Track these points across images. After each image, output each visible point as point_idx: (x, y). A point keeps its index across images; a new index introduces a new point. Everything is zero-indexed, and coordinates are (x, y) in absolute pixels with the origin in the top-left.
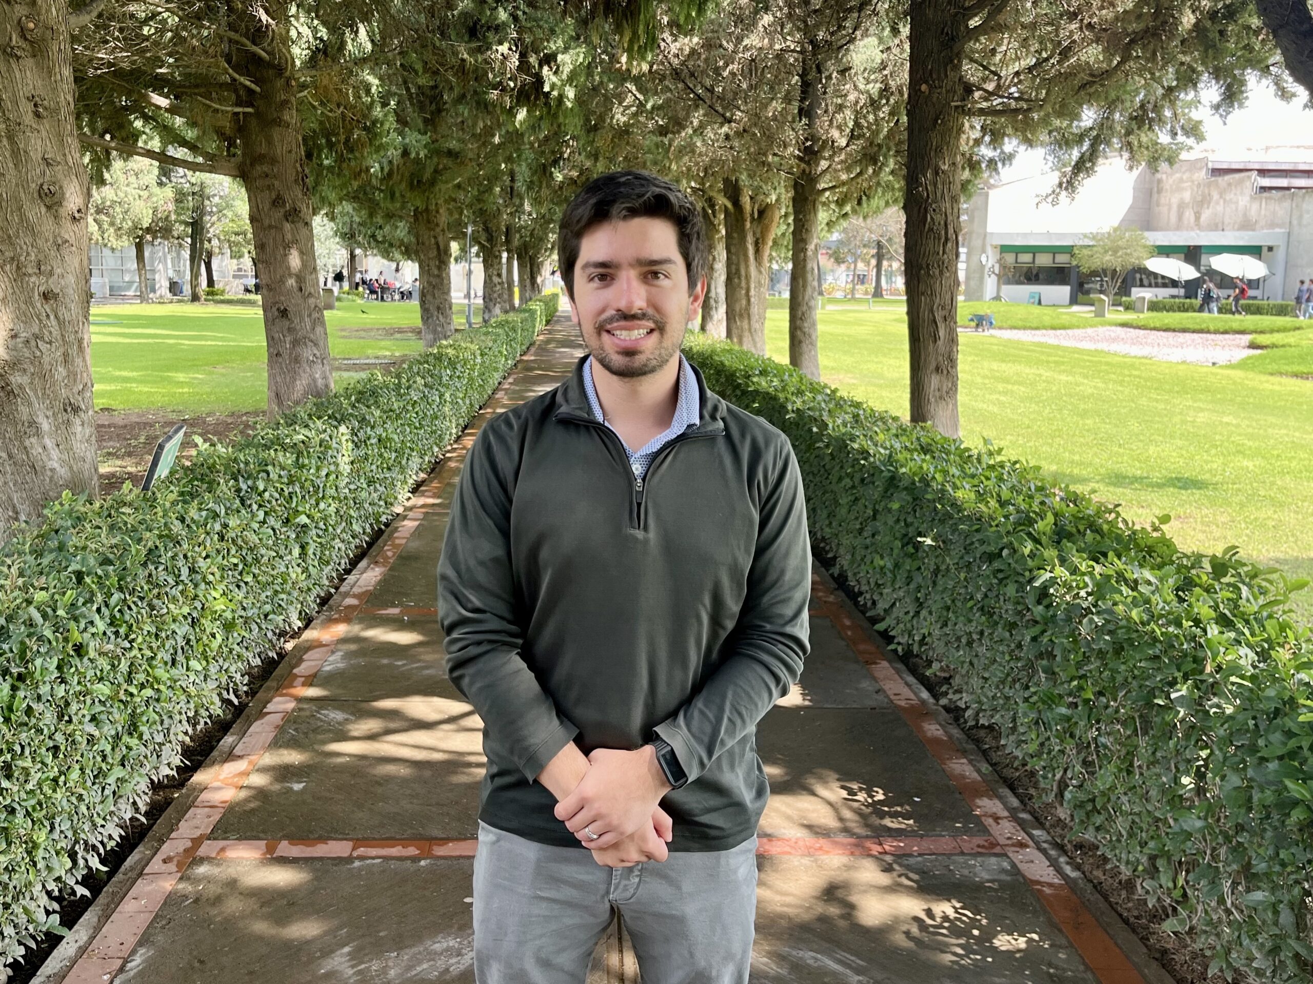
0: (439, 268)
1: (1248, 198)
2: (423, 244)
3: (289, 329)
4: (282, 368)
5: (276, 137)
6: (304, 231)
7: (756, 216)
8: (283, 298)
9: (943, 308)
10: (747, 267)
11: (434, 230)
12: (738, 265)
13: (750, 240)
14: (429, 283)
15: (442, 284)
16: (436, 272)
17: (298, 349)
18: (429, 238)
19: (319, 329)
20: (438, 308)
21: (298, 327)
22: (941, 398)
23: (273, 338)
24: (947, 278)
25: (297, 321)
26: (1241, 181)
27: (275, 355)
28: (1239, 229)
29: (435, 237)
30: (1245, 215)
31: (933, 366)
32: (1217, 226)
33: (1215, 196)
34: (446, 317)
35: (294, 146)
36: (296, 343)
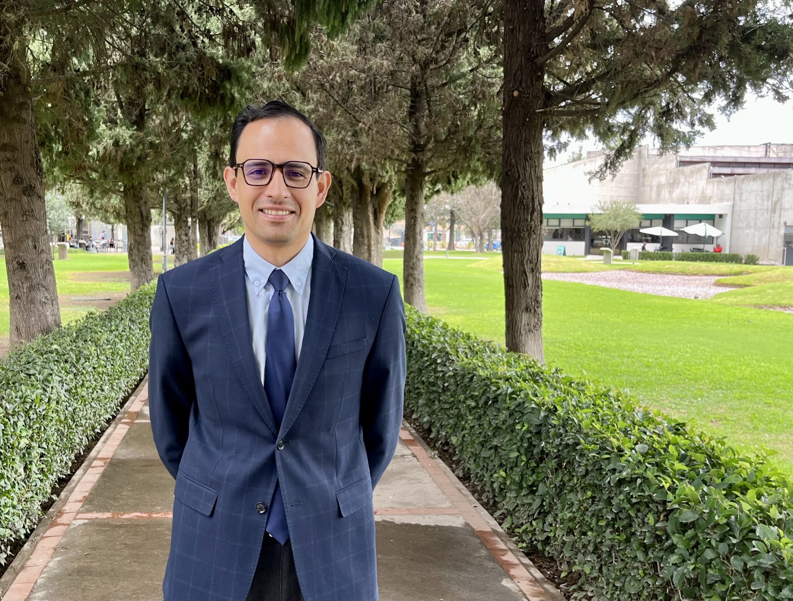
0: (142, 230)
1: (705, 181)
2: (131, 212)
3: (26, 278)
4: (20, 308)
5: (17, 131)
6: (38, 203)
7: (375, 192)
8: (21, 254)
9: (531, 262)
10: (369, 229)
11: (138, 202)
12: (362, 228)
13: (370, 210)
14: (135, 241)
15: (144, 241)
16: (140, 233)
17: (33, 293)
18: (135, 208)
19: (49, 278)
20: (142, 260)
21: (33, 277)
22: (530, 331)
23: (14, 285)
24: (534, 239)
25: (32, 271)
26: (699, 170)
27: (15, 298)
28: (699, 203)
29: (139, 207)
30: (703, 193)
31: (524, 306)
32: (683, 200)
33: (682, 180)
34: (148, 266)
35: (30, 137)
36: (32, 288)
